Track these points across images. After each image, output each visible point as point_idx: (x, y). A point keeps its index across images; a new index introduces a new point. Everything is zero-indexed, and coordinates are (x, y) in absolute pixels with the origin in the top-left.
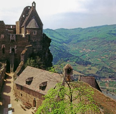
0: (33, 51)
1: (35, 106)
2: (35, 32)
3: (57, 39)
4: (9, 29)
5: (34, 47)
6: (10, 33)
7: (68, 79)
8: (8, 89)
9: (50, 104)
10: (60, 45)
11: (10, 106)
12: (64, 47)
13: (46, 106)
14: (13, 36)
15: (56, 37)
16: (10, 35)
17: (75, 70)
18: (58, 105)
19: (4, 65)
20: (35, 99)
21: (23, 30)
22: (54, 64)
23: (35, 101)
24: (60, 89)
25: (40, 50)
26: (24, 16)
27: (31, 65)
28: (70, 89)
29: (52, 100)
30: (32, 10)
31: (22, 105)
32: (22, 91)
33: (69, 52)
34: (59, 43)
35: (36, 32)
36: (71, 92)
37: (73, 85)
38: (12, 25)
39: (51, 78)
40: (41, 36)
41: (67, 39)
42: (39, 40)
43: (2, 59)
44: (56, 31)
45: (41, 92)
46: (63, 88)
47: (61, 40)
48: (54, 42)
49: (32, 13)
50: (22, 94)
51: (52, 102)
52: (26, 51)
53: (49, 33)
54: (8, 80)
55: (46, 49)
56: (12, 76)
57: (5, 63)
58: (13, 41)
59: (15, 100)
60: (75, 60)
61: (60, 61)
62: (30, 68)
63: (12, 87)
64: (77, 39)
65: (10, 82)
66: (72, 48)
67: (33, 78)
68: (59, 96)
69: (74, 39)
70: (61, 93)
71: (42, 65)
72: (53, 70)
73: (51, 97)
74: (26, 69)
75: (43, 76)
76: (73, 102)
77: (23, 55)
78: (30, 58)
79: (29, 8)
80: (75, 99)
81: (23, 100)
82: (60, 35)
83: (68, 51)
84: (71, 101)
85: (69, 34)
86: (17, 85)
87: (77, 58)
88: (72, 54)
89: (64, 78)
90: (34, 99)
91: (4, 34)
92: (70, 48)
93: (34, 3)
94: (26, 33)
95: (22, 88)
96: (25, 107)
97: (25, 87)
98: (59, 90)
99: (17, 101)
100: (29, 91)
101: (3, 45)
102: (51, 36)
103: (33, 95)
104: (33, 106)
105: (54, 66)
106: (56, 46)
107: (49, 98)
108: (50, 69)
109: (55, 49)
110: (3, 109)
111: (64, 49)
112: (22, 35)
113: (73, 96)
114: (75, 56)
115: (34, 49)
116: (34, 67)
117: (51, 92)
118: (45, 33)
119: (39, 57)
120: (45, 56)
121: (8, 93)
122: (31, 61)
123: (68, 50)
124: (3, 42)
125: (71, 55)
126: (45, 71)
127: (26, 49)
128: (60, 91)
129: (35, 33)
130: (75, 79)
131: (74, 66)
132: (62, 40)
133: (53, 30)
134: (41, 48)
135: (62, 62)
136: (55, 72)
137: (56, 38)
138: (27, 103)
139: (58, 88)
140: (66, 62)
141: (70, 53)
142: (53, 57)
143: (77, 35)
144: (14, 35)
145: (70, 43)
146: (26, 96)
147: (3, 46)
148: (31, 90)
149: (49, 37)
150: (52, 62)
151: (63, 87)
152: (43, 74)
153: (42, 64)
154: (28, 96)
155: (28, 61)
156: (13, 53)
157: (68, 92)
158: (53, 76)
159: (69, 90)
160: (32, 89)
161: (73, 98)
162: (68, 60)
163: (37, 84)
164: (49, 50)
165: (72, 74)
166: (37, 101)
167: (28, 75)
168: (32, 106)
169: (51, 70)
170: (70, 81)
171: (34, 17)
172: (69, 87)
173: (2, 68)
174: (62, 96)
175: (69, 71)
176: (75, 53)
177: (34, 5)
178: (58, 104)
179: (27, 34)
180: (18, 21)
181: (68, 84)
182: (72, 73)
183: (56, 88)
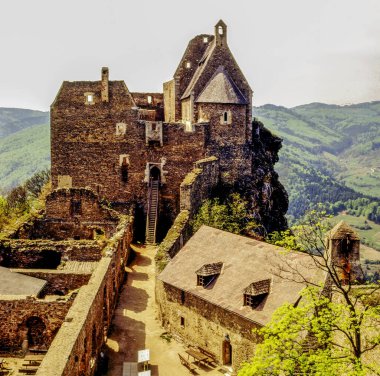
0: (220, 176)
1: (229, 362)
2: (226, 114)
3: (303, 137)
4: (143, 107)
5: (223, 163)
6: (146, 117)
7: (345, 273)
8: (139, 301)
9: (282, 359)
10: (313, 158)
11: (143, 356)
12: (325, 164)
13: (266, 365)
14: (154, 128)
15: (296, 133)
16: (144, 125)
17: (368, 244)
18: (311, 364)
19: (125, 220)
20: (228, 336)
21: (188, 108)
22: (294, 221)
23: (227, 346)
24: (316, 308)
25: (245, 172)
26: (188, 65)
27: (216, 224)
28: (352, 309)
29: (288, 344)
30: (214, 45)
31: (185, 356)
32: (184, 308)
33: (344, 183)
34: (307, 152)
35: (229, 114)
36: (355, 322)
37: (363, 298)
38: (152, 95)
39: (282, 269)
40: (248, 129)
41: (338, 140)
42: (241, 140)
43: (121, 200)
44: (299, 112)
45: (251, 314)
46: (326, 307)
47: (314, 141)
48: (289, 147)
49: (215, 56)
50: (183, 319)
51: (287, 352)
52: (199, 177)
53: (275, 118)
54: (138, 269)
55: (266, 171)
56: (152, 258)
57: (128, 214)
58: (153, 143)
59: (162, 337)
60: (368, 210)
61: (313, 212)
62: (210, 233)
63: (151, 292)
64: (373, 138)
65: (144, 277)
66: (355, 169)
67: (220, 265)
68: (311, 334)
69: (359, 139)
70: (319, 322)
71: (251, 223)
72: (289, 240)
73: (285, 334)
74: (196, 236)
75: (257, 262)
76: (362, 356)
77: (186, 187)
78: (211, 198)
79: (206, 40)
80: (370, 345)
81: (188, 337)
82: (312, 125)
83: (342, 178)
84: (358, 353)
85: (344, 123)
86: (168, 287)
87: (375, 203)
88: (357, 190)
89: (330, 272)
90: (224, 339)
91: (127, 122)
92: (346, 169)
93: (221, 24)
94: (196, 117)
95: (184, 297)
96: (196, 363)
97: (196, 293)
98: (313, 311)
99: (169, 341)
100: (209, 310)
101: (122, 157)
102: (280, 129)
103: (222, 324)
104: (221, 362)
105: (293, 228)
106: (298, 163)
107: (278, 338)
108: (281, 238)
109: (296, 170)
110: (122, 364)
111: (325, 173)
112: (184, 126)
113: (362, 337)
114: (368, 197)
115: (225, 170)
116: (225, 228)
117: (284, 319)
118: (260, 119)
119: (241, 197)
120: (261, 194)
121: (139, 314)
122: (215, 208)
123: (340, 174)
124: (124, 147)
125: (352, 191)
126: (263, 243)
127: (198, 171)
128: (316, 315)
129: (226, 119)
130: (370, 274)
131: (363, 229)
132: (319, 142)
133: (286, 110)
134: (246, 168)
135: (320, 216)
136: (298, 249)
137: (298, 135)
138: (203, 351)
139: (307, 305)
140: (336, 214)
141: (348, 185)
142: (290, 199)
143: (371, 124)
144: (159, 125)
145: (346, 151)
146: (197, 325)
147: (125, 159)
148: (215, 306)
149: (275, 132)
150: (286, 216)
151: (327, 300)
152: (254, 255)
153: (250, 220)
154: (205, 327)
155: (204, 209)
156: (156, 182)
157: (344, 321)
158: (289, 261)
159: (347, 315)
160: (218, 303)
161: (363, 344)
162: (342, 208)
163: (237, 286)
164: (275, 176)
165: (358, 259)
166: (234, 347)
167: (203, 257)
168: (217, 362)
169: (281, 242)
170: (349, 282)
171: (222, 68)
172: (349, 302)
173: (119, 230)
174: (322, 333)
175: (346, 246)
176: (365, 186)
177: (221, 32)
178: (310, 359)
179: (201, 120)
180: (171, 83)
181: (346, 294)
182: (358, 254)
183: (301, 303)
